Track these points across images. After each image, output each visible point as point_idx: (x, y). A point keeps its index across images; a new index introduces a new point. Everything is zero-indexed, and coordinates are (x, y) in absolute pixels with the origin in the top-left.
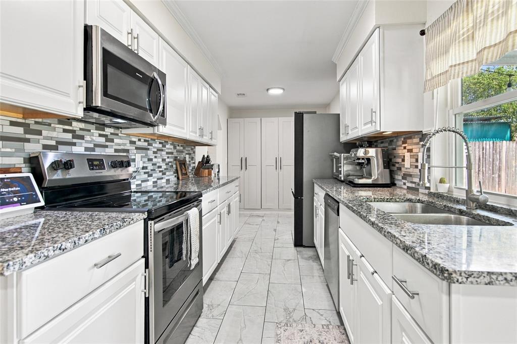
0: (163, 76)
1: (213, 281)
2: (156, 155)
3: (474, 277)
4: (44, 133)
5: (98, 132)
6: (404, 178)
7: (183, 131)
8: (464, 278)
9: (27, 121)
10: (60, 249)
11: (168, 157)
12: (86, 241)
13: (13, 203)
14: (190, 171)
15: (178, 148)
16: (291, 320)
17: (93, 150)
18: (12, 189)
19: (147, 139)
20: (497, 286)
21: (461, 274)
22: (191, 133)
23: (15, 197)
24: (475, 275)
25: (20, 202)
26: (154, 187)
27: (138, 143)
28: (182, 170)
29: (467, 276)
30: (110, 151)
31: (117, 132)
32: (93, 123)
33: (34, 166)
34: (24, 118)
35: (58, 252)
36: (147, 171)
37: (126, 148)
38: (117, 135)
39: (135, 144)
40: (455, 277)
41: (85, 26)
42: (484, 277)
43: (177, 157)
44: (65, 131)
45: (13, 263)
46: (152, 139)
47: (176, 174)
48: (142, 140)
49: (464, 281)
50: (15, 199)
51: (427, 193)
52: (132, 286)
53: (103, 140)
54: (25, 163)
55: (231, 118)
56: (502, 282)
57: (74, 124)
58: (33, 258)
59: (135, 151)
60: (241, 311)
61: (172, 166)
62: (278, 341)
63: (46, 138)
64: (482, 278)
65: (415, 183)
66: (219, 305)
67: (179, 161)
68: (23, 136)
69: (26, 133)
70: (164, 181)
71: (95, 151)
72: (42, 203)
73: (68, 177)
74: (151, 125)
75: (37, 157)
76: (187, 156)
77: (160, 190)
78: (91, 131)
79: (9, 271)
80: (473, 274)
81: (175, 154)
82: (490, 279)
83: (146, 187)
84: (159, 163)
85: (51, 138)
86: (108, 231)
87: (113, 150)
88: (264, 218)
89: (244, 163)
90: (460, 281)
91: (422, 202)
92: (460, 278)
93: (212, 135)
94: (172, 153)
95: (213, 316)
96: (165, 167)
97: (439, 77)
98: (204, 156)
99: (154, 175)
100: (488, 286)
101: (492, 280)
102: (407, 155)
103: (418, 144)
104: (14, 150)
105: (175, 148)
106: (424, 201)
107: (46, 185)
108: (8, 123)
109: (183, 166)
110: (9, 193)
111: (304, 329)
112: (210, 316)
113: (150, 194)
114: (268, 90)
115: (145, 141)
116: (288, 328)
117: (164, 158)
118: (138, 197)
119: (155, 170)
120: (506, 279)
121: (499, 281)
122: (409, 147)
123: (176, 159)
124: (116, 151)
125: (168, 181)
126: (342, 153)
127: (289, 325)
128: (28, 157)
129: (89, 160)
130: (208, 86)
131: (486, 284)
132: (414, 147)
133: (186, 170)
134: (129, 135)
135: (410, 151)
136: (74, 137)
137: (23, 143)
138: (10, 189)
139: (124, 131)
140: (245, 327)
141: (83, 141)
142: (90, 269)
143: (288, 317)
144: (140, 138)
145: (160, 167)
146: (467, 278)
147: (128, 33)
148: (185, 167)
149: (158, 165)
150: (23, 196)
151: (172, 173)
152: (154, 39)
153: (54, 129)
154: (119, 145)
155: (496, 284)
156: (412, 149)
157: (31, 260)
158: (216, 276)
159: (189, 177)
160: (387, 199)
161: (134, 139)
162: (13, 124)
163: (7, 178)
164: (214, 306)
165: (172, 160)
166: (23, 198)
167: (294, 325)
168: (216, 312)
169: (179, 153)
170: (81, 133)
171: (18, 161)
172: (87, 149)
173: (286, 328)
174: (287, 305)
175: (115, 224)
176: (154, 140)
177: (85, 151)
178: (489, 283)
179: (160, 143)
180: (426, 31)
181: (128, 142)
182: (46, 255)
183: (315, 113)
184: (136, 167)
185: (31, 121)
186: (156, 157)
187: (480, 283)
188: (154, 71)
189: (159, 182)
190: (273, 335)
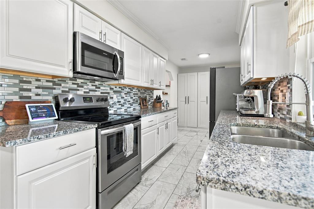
0: (121, 53)
1: (153, 166)
2: (127, 95)
3: (213, 183)
4: (63, 85)
5: (91, 84)
6: (279, 111)
7: (139, 82)
8: (206, 182)
9: (54, 80)
10: (38, 138)
11: (134, 96)
12: (54, 136)
13: (42, 117)
14: (149, 104)
15: (141, 91)
16: (189, 195)
17: (88, 93)
18: (43, 111)
19: (121, 87)
20: (230, 192)
21: (203, 179)
22: (144, 83)
23: (44, 114)
24: (214, 181)
25: (46, 117)
26: (125, 112)
27: (115, 89)
28: (143, 104)
29: (208, 181)
30: (98, 94)
31: (102, 83)
32: (88, 80)
33: (57, 100)
34: (52, 78)
35: (36, 139)
36: (121, 103)
37: (108, 91)
38: (102, 85)
39: (113, 89)
40: (200, 180)
41: (73, 33)
42: (220, 184)
43: (141, 96)
44: (73, 84)
45: (11, 142)
46: (123, 87)
47: (140, 106)
48: (117, 87)
49: (206, 185)
50: (44, 115)
51: (289, 122)
52: (87, 161)
53: (94, 87)
54: (53, 99)
55: (180, 73)
56: (234, 191)
57: (78, 80)
58: (22, 141)
59: (113, 93)
60: (162, 185)
61: (137, 101)
62: (176, 206)
63: (63, 87)
64: (219, 184)
65: (284, 115)
66: (151, 179)
67: (142, 98)
68: (52, 87)
69: (53, 85)
70: (132, 109)
71: (89, 93)
72: (57, 117)
73: (72, 105)
74: (115, 79)
75: (57, 96)
76: (148, 96)
77: (130, 114)
78: (88, 83)
79: (8, 145)
80: (212, 180)
81: (139, 94)
82: (225, 186)
83: (120, 112)
84: (129, 99)
85: (66, 87)
86: (69, 132)
87: (100, 93)
88: (198, 133)
89: (187, 100)
90: (203, 183)
91: (280, 129)
92: (203, 182)
93: (160, 84)
94: (137, 94)
95: (146, 185)
96: (133, 101)
97: (295, 35)
98: (157, 96)
99: (125, 106)
100: (223, 191)
101: (227, 187)
102: (280, 94)
103: (286, 86)
104: (47, 93)
105: (139, 91)
106: (281, 128)
107: (61, 109)
108: (45, 81)
109: (145, 102)
110: (41, 112)
111: (194, 202)
112: (144, 184)
113: (123, 116)
114: (198, 55)
115: (119, 88)
116: (185, 200)
117: (132, 96)
118: (115, 117)
119: (126, 103)
120: (237, 188)
121: (232, 189)
122: (281, 89)
123: (139, 97)
124: (102, 93)
125: (134, 109)
126: (238, 94)
127: (186, 198)
128: (54, 96)
129: (84, 98)
130: (158, 56)
131: (222, 190)
132: (284, 88)
133: (146, 103)
134: (109, 85)
135: (282, 91)
136: (78, 87)
137: (52, 90)
138: (42, 111)
139: (106, 83)
140: (160, 194)
141: (83, 88)
142: (57, 149)
143: (187, 194)
144: (116, 86)
145: (129, 101)
146: (208, 183)
147: (100, 33)
148: (146, 102)
149: (127, 100)
150: (48, 114)
151: (137, 105)
152: (118, 34)
153: (67, 83)
154: (104, 90)
155: (229, 191)
156: (283, 90)
157: (20, 142)
158: (156, 164)
159: (148, 107)
160: (253, 125)
161: (112, 87)
162: (47, 81)
163: (42, 106)
164: (149, 179)
165: (137, 98)
166: (48, 115)
167: (189, 199)
168: (148, 183)
169: (142, 94)
170: (82, 84)
171: (50, 98)
172: (85, 92)
173: (184, 199)
174: (190, 186)
175: (74, 129)
176: (125, 87)
177: (84, 93)
178: (224, 189)
179: (129, 89)
180: (288, 2)
181: (109, 88)
182: (29, 140)
183: (224, 67)
184: (114, 101)
185: (56, 80)
186: (126, 96)
187: (217, 187)
188: (115, 51)
189: (128, 109)
190: (174, 202)
